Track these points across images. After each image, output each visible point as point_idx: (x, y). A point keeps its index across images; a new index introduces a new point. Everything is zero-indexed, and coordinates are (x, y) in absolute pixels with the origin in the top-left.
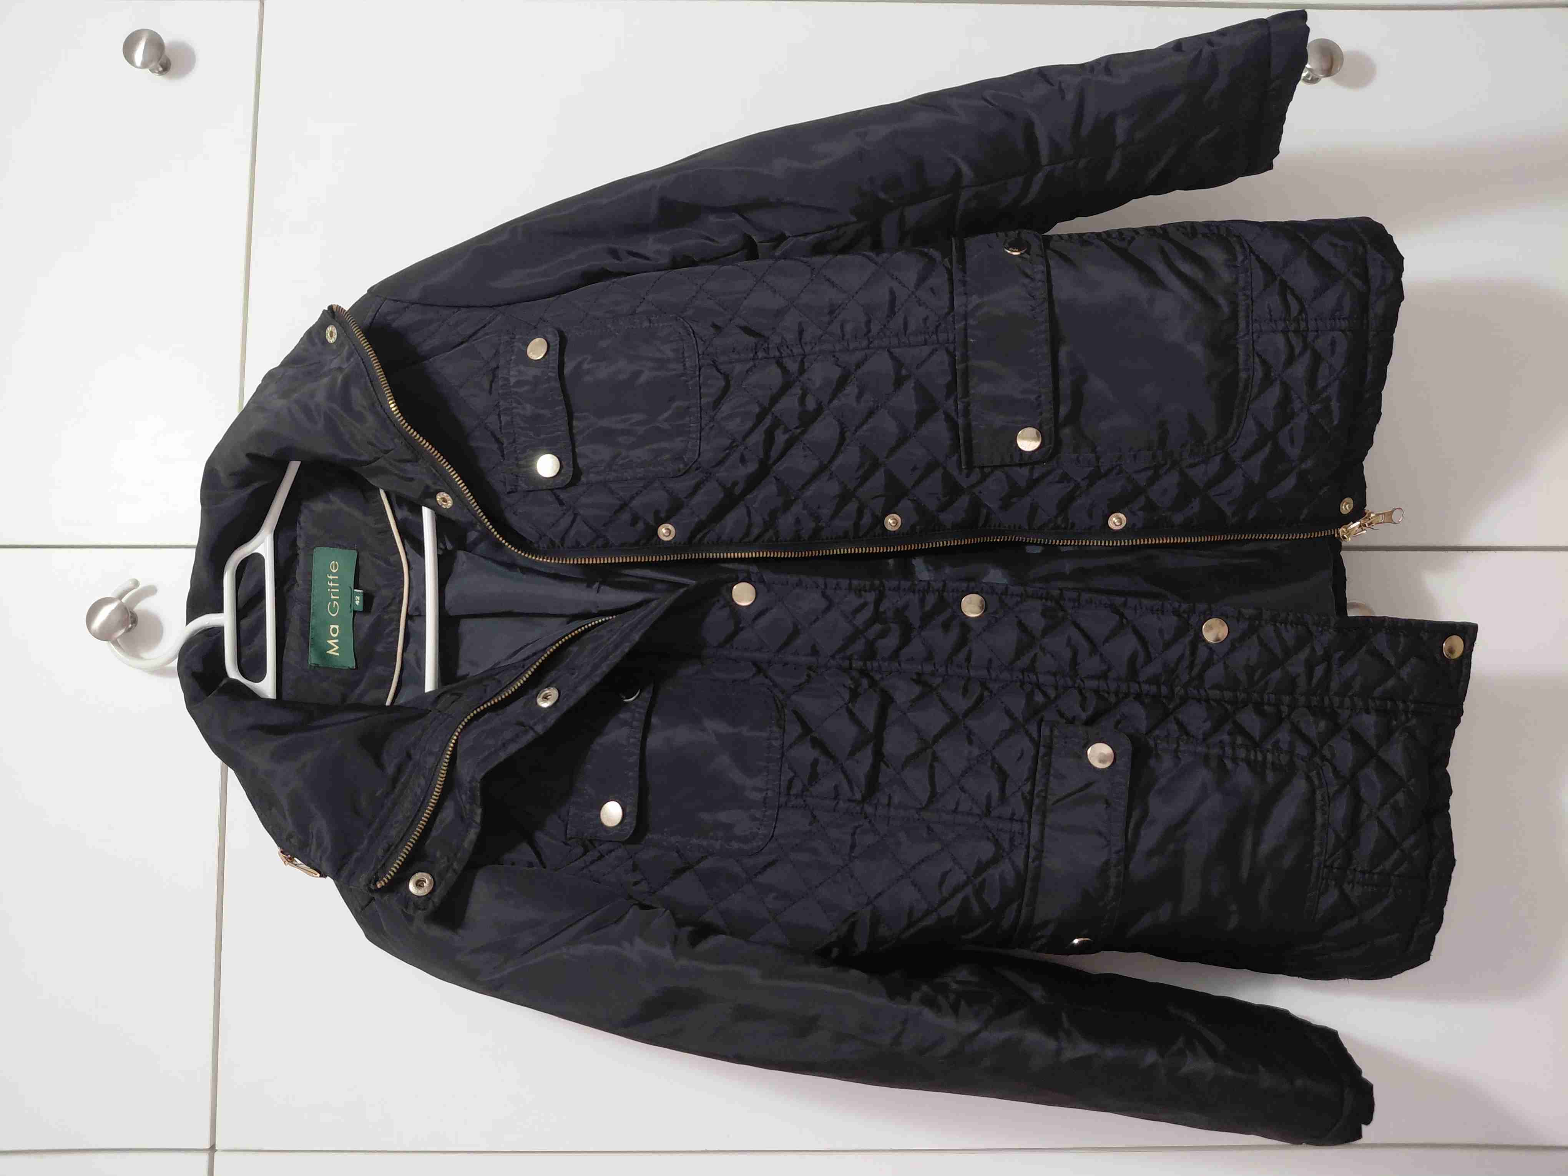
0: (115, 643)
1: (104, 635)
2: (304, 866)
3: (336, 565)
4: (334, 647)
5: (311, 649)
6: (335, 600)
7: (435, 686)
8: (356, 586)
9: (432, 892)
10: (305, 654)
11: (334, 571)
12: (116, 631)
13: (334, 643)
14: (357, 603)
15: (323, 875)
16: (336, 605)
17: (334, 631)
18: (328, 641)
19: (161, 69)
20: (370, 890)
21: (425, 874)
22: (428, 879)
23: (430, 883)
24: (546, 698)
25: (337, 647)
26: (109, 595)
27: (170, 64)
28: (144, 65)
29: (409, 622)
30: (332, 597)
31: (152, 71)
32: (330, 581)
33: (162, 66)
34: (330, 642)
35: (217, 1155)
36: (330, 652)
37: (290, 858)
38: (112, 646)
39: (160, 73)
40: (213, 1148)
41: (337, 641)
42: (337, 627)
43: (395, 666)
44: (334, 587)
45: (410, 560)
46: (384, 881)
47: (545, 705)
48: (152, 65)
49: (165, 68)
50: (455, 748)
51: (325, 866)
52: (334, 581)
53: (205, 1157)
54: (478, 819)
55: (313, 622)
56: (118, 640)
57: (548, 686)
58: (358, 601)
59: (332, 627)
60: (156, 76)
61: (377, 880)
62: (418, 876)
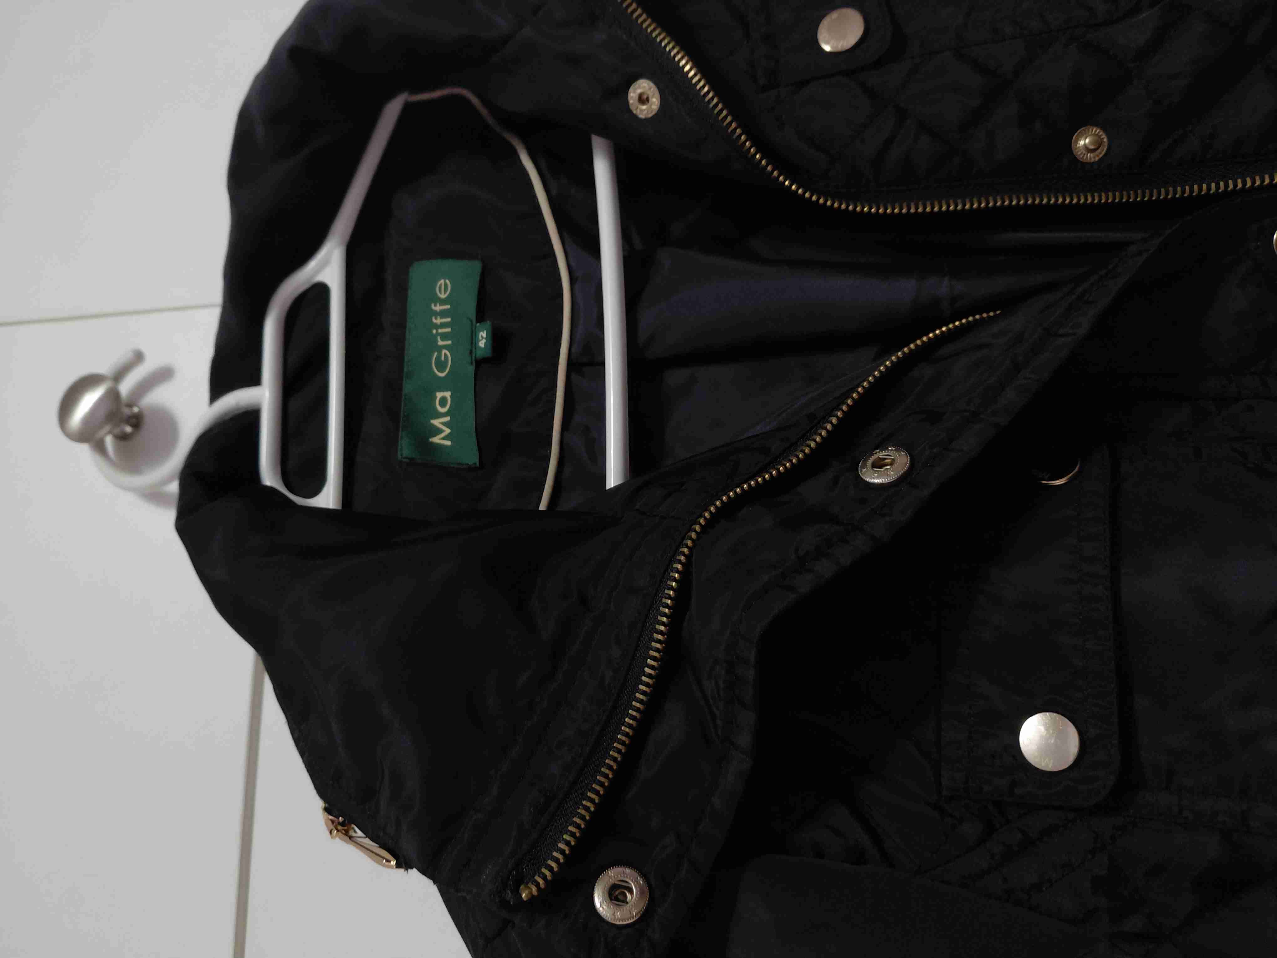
2: (367, 842)
3: (446, 285)
4: (442, 431)
5: (402, 433)
6: (445, 347)
7: (625, 476)
8: (481, 317)
9: (646, 916)
10: (392, 442)
11: (443, 296)
13: (442, 423)
14: (482, 344)
15: (404, 863)
16: (445, 355)
17: (443, 402)
18: (433, 421)
20: (504, 904)
21: (628, 870)
22: (636, 882)
23: (641, 892)
24: (879, 464)
25: (447, 431)
29: (573, 376)
30: (441, 343)
32: (436, 314)
34: (436, 422)
36: (436, 440)
37: (342, 824)
41: (448, 419)
42: (448, 394)
43: (548, 457)
44: (443, 325)
45: (573, 264)
46: (537, 885)
47: (876, 479)
50: (686, 574)
51: (409, 847)
52: (443, 314)
54: (744, 739)
55: (408, 387)
57: (882, 446)
58: (483, 339)
59: (439, 395)
61: (520, 881)
62: (613, 875)
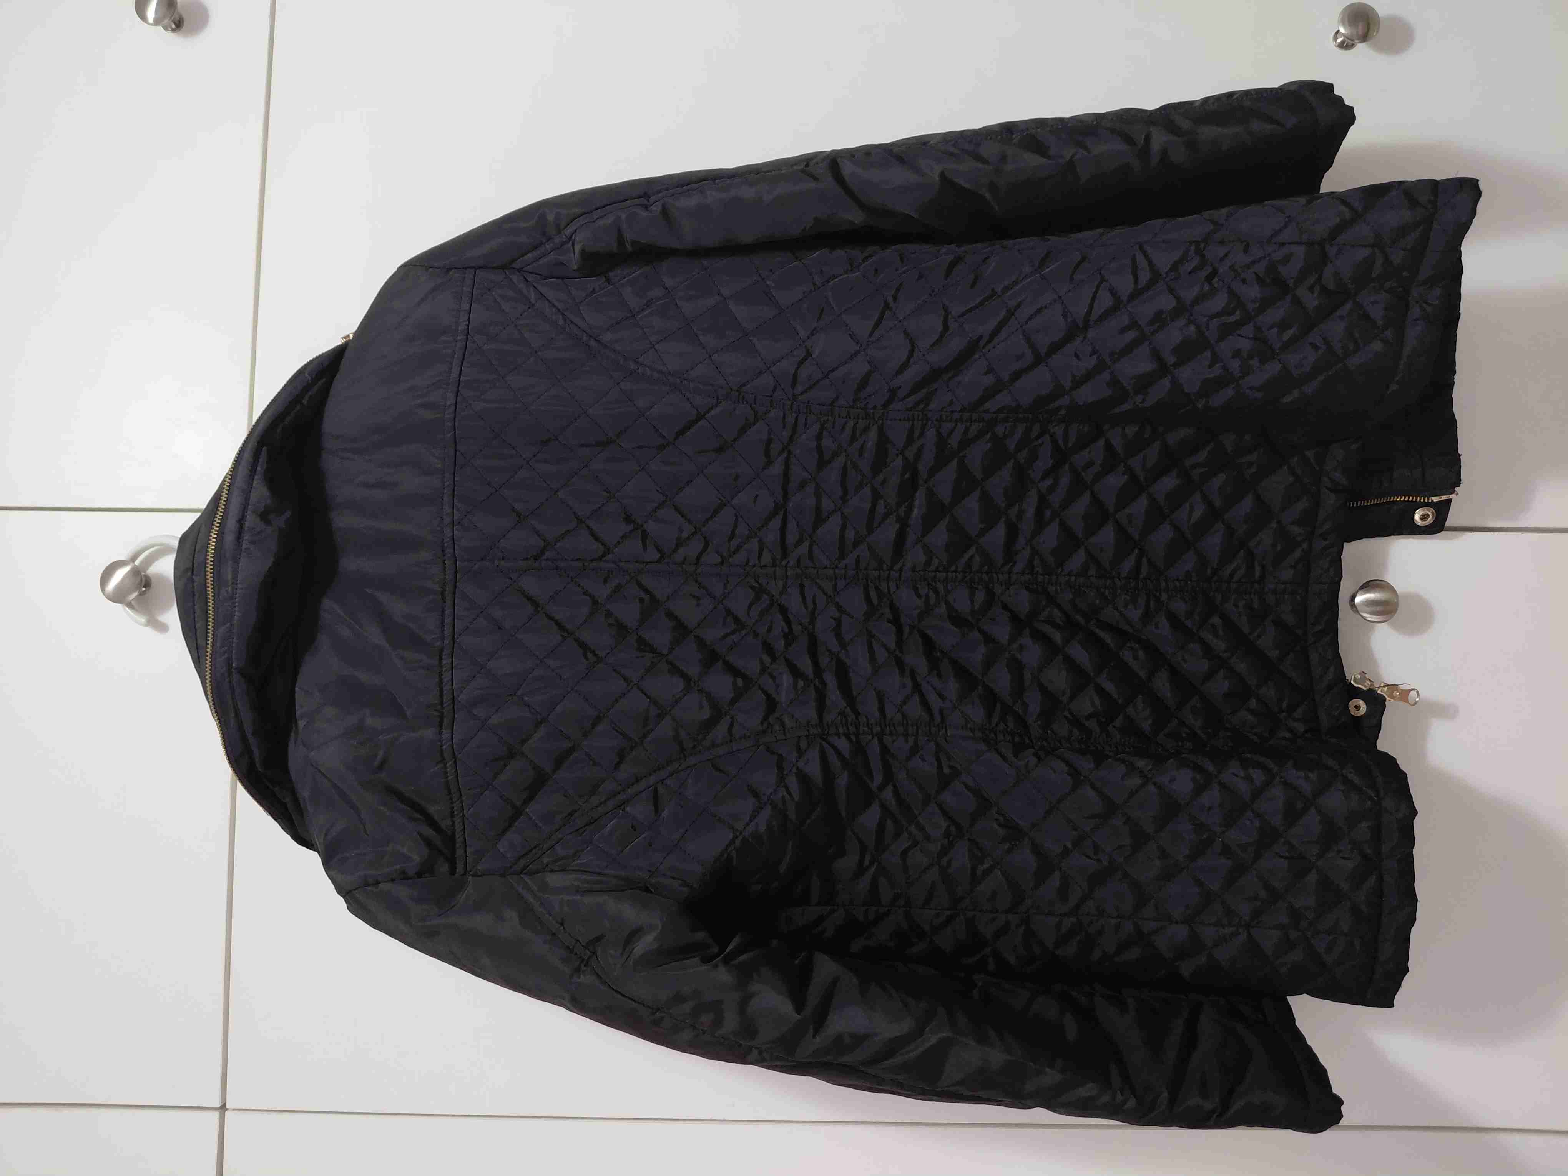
0: (130, 605)
1: (118, 597)
12: (131, 593)
19: (174, 26)
26: (123, 558)
27: (183, 21)
28: (157, 22)
31: (165, 28)
33: (175, 23)
35: (228, 1114)
38: (127, 609)
39: (173, 30)
40: (223, 1108)
48: (166, 21)
49: (178, 25)
53: (216, 1115)
56: (132, 602)
60: (169, 34)
